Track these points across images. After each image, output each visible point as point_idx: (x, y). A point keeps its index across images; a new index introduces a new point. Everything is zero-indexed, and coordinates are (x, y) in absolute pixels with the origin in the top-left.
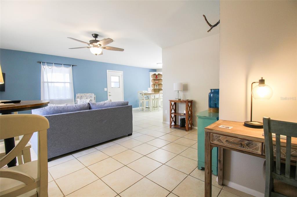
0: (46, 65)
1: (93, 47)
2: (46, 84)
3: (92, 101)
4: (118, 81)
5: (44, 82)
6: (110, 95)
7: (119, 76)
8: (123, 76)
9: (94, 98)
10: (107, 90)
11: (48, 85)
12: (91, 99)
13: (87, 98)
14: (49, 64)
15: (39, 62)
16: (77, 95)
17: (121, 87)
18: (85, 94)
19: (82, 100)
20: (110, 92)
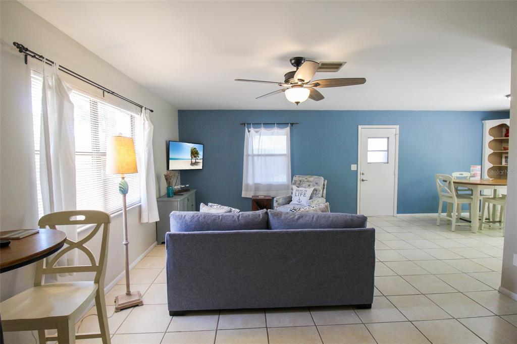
0: (252, 128)
1: (292, 86)
2: (250, 159)
3: (318, 192)
4: (386, 149)
5: (248, 155)
6: (363, 180)
7: (388, 138)
8: (398, 137)
9: (324, 185)
10: (356, 169)
11: (253, 160)
12: (316, 187)
13: (309, 185)
14: (257, 125)
15: (243, 124)
16: (294, 178)
17: (392, 161)
18: (307, 177)
19: (300, 189)
20: (363, 174)
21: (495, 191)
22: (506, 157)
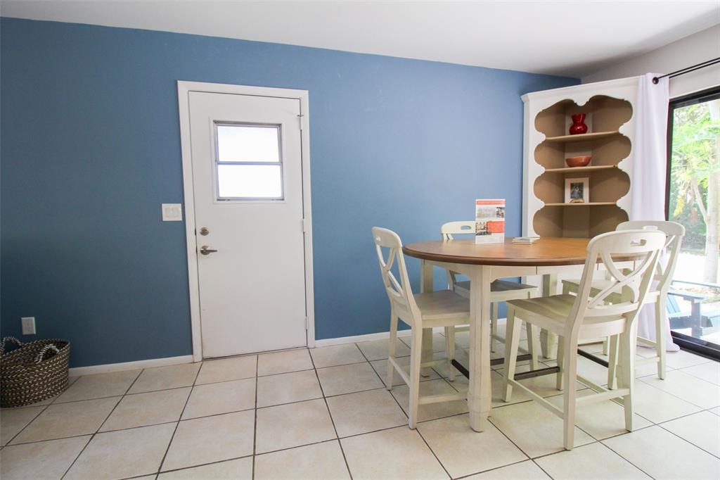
6: (205, 252)
7: (279, 125)
10: (179, 219)
20: (204, 232)
21: (546, 278)
22: (572, 186)
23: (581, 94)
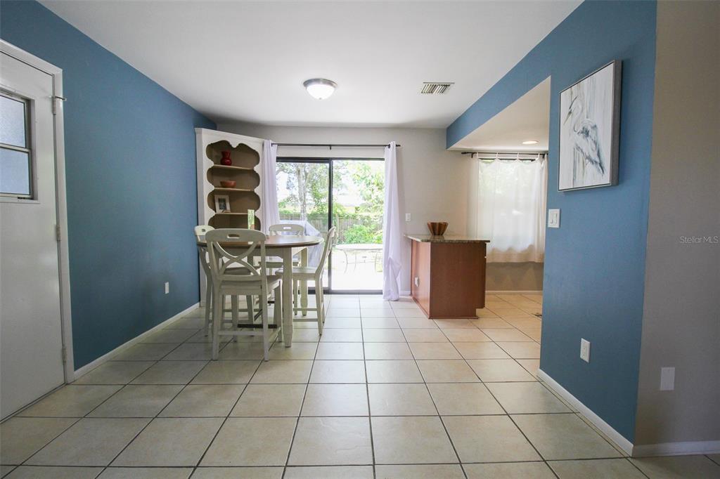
22: (220, 200)
23: (235, 140)
